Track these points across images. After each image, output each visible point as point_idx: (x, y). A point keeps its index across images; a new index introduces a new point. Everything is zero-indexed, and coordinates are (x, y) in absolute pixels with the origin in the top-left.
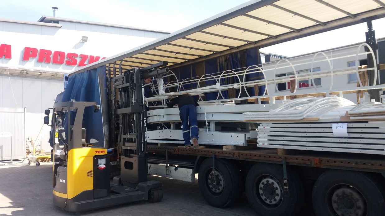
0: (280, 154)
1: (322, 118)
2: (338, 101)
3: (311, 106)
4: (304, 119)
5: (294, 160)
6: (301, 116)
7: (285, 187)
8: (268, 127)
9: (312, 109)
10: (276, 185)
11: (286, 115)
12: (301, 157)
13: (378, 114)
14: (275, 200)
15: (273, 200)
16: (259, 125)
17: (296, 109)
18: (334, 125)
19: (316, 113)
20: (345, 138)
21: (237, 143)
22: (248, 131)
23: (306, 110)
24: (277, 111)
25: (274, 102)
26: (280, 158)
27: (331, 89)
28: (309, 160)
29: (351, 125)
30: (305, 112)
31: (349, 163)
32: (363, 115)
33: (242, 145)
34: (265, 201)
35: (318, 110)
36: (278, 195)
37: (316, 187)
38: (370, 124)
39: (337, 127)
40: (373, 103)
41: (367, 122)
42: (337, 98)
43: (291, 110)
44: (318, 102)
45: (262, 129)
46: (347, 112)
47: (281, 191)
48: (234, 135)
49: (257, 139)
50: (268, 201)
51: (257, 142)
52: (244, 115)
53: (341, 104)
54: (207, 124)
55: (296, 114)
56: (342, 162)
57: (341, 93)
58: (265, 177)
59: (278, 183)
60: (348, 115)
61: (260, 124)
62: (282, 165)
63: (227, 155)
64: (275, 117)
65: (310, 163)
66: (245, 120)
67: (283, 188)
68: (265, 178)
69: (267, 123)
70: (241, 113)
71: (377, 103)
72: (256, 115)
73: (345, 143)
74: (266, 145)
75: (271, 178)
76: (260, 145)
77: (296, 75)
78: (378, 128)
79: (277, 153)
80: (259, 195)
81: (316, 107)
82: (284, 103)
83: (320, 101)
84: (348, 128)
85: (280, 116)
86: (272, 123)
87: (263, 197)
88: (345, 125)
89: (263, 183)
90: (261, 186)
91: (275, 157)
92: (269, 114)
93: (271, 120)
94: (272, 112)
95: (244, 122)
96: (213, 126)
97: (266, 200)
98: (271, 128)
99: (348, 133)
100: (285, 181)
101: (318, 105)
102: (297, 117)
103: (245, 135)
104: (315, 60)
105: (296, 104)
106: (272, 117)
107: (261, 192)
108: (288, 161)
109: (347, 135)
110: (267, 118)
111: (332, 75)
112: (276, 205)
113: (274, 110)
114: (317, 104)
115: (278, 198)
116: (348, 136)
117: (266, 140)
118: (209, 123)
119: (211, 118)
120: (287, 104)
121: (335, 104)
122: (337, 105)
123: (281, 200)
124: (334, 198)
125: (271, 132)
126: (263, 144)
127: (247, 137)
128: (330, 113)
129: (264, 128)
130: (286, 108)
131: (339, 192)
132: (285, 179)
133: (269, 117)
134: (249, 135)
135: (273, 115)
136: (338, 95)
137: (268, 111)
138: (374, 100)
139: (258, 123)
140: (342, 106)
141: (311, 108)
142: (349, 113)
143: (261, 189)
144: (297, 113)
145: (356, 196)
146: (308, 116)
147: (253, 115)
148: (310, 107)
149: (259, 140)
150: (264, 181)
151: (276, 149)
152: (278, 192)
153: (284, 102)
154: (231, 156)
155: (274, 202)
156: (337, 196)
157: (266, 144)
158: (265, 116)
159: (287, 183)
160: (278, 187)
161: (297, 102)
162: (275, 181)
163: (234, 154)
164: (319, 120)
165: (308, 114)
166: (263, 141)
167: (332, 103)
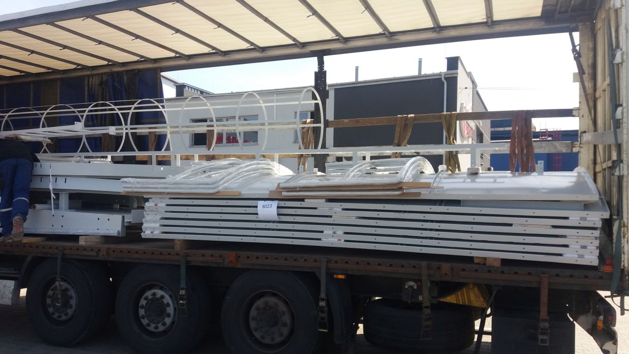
0: (178, 248)
1: (246, 192)
2: (271, 167)
3: (231, 173)
4: (218, 192)
5: (199, 258)
6: (214, 188)
7: (181, 302)
8: (162, 205)
9: (233, 178)
10: (167, 299)
11: (192, 186)
12: (210, 252)
13: (317, 189)
14: (164, 324)
15: (160, 325)
16: (147, 200)
17: (210, 176)
18: (260, 204)
19: (238, 184)
20: (274, 222)
21: (107, 232)
22: (129, 211)
23: (223, 178)
24: (179, 177)
25: (179, 163)
26: (177, 254)
27: (263, 149)
28: (221, 256)
29: (282, 204)
30: (222, 182)
31: (276, 258)
32: (298, 189)
33: (116, 235)
34: (148, 328)
35: (241, 179)
36: (169, 315)
37: (228, 298)
38: (308, 203)
39: (264, 207)
40: (316, 173)
41: (303, 200)
42: (271, 164)
43: (202, 178)
44: (242, 168)
45: (152, 206)
46: (279, 184)
47: (175, 309)
48: (103, 216)
49: (142, 224)
50: (152, 328)
51: (141, 229)
52: (123, 182)
53: (276, 172)
54: (53, 195)
55: (208, 184)
56: (267, 258)
57: (277, 155)
58: (151, 287)
59: (171, 296)
60: (280, 189)
61: (149, 198)
62: (179, 266)
63: (85, 253)
64: (175, 188)
65: (221, 261)
66: (124, 191)
67: (178, 302)
68: (150, 289)
69: (160, 198)
70: (118, 178)
71: (319, 173)
72: (143, 183)
73: (273, 230)
74: (157, 234)
75: (161, 288)
76: (147, 234)
77: (215, 123)
78: (316, 208)
79: (172, 247)
80: (137, 318)
81: (238, 174)
82: (193, 165)
83: (247, 166)
84: (278, 207)
85: (183, 186)
86: (170, 198)
87: (145, 322)
88: (275, 204)
89: (146, 298)
90: (143, 302)
91: (169, 254)
92: (165, 183)
93: (168, 193)
94: (170, 179)
95: (121, 194)
96: (64, 200)
97: (149, 325)
98: (167, 205)
99: (278, 215)
100: (182, 292)
101: (241, 172)
102: (209, 188)
103: (123, 217)
104: (243, 103)
105: (211, 170)
106: (170, 188)
107: (142, 312)
108: (189, 259)
109: (276, 218)
110: (161, 188)
111: (267, 128)
112: (165, 332)
113: (175, 177)
114: (241, 170)
115: (168, 321)
116: (278, 220)
117: (158, 225)
118: (57, 195)
119: (61, 185)
120: (197, 167)
121: (266, 171)
122: (269, 174)
123: (173, 323)
124: (253, 313)
125: (167, 212)
126: (152, 233)
127: (126, 221)
128: (258, 185)
129: (156, 205)
130: (195, 174)
131: (260, 303)
132: (182, 289)
133: (164, 188)
134: (129, 218)
135: (172, 184)
136: (273, 159)
137: (165, 178)
138: (317, 169)
139: (145, 196)
140: (276, 176)
141: (230, 177)
142: (281, 185)
143: (142, 307)
144: (209, 182)
145: (282, 307)
146: (226, 188)
147: (138, 183)
148: (229, 175)
149: (145, 225)
150: (149, 294)
151: (173, 240)
152: (170, 310)
153: (195, 164)
154: (94, 254)
155: (161, 328)
156: (258, 309)
157: (156, 232)
158: (159, 186)
159: (184, 295)
160: (171, 303)
161: (213, 165)
162: (166, 293)
163: (99, 250)
164: (240, 194)
165: (226, 185)
166: (152, 227)
167: (263, 171)
